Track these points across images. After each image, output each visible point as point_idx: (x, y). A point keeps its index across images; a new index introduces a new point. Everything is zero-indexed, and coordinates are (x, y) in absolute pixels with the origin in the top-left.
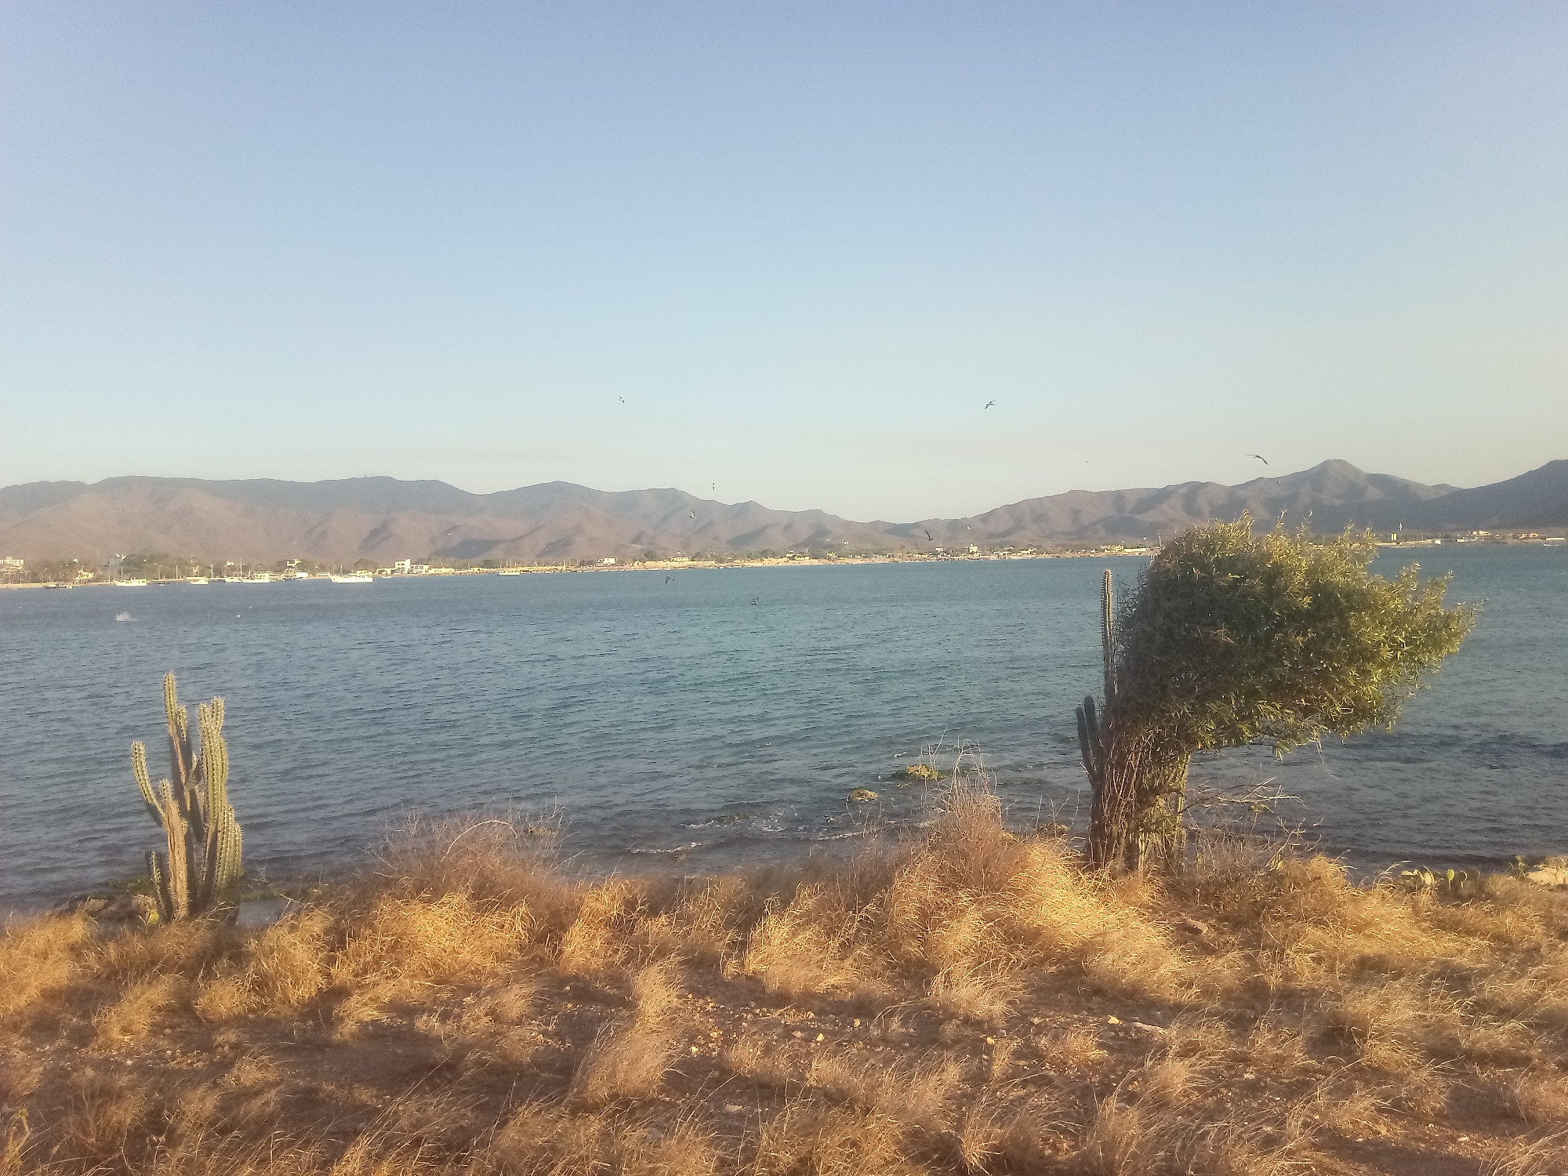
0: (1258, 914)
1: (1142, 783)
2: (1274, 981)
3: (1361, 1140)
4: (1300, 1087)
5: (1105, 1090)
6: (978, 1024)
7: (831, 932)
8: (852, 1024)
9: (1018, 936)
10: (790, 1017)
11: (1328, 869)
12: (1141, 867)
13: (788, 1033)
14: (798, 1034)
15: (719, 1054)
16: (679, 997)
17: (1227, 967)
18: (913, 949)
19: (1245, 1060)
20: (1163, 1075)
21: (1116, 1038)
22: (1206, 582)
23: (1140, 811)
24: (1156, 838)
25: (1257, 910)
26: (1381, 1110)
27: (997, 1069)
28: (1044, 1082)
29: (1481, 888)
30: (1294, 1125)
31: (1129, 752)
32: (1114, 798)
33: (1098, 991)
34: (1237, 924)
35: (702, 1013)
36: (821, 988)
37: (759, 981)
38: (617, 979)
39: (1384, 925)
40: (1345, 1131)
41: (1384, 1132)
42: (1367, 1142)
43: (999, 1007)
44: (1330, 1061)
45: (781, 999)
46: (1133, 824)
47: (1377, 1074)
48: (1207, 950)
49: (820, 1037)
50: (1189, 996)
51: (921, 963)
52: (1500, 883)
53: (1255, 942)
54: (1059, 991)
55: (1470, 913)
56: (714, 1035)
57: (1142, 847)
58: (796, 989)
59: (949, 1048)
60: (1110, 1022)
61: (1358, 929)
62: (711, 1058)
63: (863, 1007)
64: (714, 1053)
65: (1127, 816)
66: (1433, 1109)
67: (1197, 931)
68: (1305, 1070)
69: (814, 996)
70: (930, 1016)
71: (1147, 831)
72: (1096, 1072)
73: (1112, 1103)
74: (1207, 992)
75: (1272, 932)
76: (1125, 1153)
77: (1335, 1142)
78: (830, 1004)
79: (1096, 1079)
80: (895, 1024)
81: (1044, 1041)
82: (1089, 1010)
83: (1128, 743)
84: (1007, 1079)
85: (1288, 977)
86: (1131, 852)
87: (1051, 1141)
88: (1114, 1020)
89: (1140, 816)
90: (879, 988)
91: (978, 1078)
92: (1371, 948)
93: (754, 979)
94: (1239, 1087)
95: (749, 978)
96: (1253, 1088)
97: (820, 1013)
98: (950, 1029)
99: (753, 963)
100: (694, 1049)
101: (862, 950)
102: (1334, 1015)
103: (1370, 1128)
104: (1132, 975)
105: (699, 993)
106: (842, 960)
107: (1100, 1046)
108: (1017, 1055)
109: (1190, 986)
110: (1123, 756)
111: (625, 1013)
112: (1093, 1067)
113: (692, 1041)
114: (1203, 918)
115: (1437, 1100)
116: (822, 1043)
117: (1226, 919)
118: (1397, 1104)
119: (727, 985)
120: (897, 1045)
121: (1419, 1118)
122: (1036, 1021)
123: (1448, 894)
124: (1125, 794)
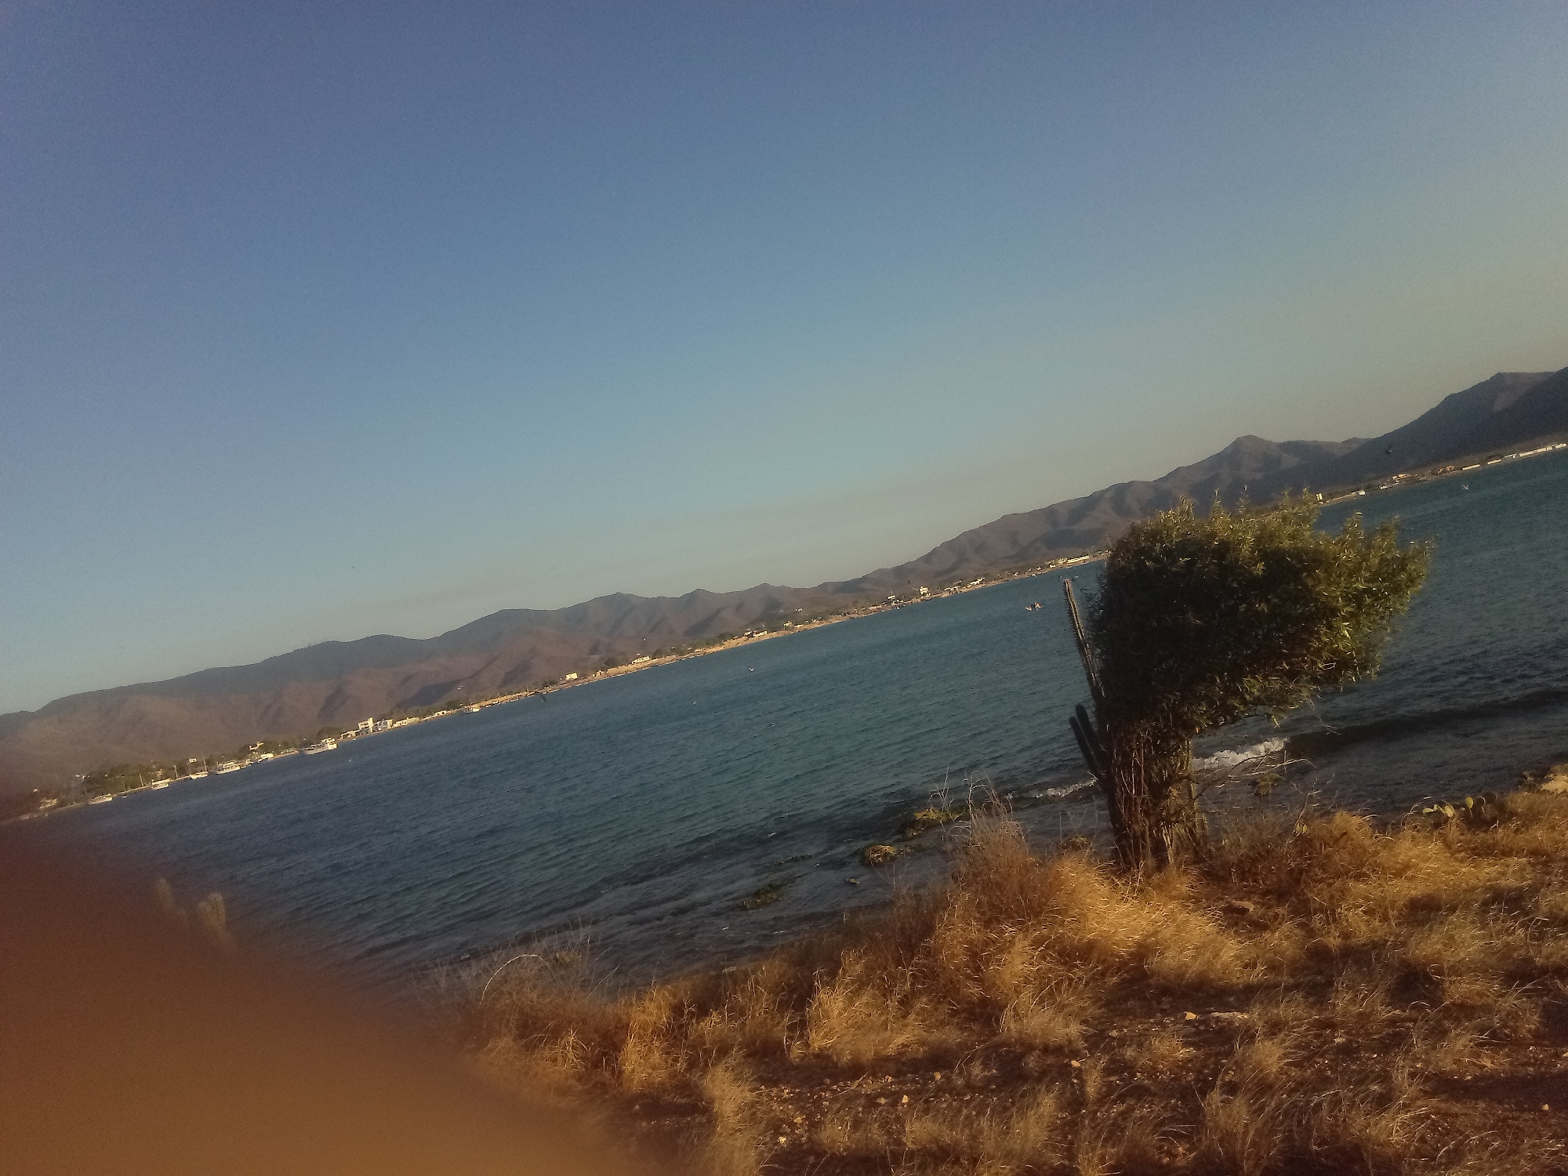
0: (1298, 881)
1: (1151, 778)
2: (1333, 941)
3: (1469, 1078)
4: (1394, 1040)
5: (1206, 1087)
6: (1058, 1050)
7: (886, 993)
8: (933, 1078)
9: (1072, 954)
10: (869, 1086)
11: (1353, 823)
12: (1171, 860)
13: (871, 1102)
14: (883, 1101)
15: (809, 1138)
16: (752, 1090)
17: (1284, 939)
18: (974, 991)
19: (1331, 1025)
20: (1256, 1058)
21: (1198, 1033)
23: (1156, 805)
24: (1179, 829)
25: (1297, 877)
26: (1481, 1045)
27: (1091, 1089)
28: (1140, 1093)
29: (1501, 808)
30: (1400, 1077)
31: (1132, 750)
32: (1128, 798)
33: (1165, 991)
34: (1281, 896)
35: (781, 1100)
36: (891, 1050)
37: (829, 1057)
38: (686, 1087)
39: (1422, 865)
40: (1452, 1072)
41: (1489, 1065)
42: (1476, 1079)
43: (1075, 1029)
44: (1414, 1007)
45: (856, 1070)
46: (1153, 820)
47: (1464, 1011)
48: (1260, 926)
49: (905, 1099)
50: (1257, 975)
51: (984, 1002)
52: (1520, 800)
53: (1303, 910)
54: (1126, 999)
55: (1501, 834)
56: (798, 1120)
57: (1167, 840)
58: (869, 1055)
59: (1039, 1080)
60: (1187, 1018)
61: (1398, 874)
62: (801, 1145)
63: (940, 1059)
64: (803, 1139)
65: (1147, 814)
66: (1530, 1031)
67: (1244, 911)
68: (1393, 1022)
69: (888, 1059)
70: (1008, 1052)
71: (1168, 823)
72: (1189, 1070)
73: (1216, 1097)
74: (1273, 967)
75: (1317, 896)
76: (1244, 1144)
77: (1444, 1085)
78: (904, 1064)
79: (1191, 1076)
80: (977, 1070)
81: (1129, 1053)
82: (1163, 1011)
84: (1102, 1100)
85: (1346, 936)
86: (1159, 849)
87: (1166, 1148)
88: (1191, 1016)
89: (1158, 810)
90: (952, 1036)
91: (1075, 1103)
92: (1417, 890)
93: (822, 1056)
94: (1334, 1053)
95: (817, 1056)
96: (1347, 1051)
97: (897, 1074)
98: (1032, 1062)
99: (818, 1041)
100: (782, 1140)
101: (922, 1003)
102: (1405, 964)
103: (1474, 1064)
104: (1195, 968)
105: (772, 1082)
106: (904, 1017)
107: (1186, 1045)
108: (1108, 1071)
109: (1255, 966)
111: (700, 1119)
112: (1184, 1065)
113: (778, 1132)
114: (1248, 895)
115: (1531, 1022)
116: (909, 1104)
117: (1267, 893)
118: (1493, 1035)
119: (797, 1068)
120: (984, 1089)
121: (1518, 1044)
122: (1114, 1033)
123: (1474, 821)
124: (1138, 792)
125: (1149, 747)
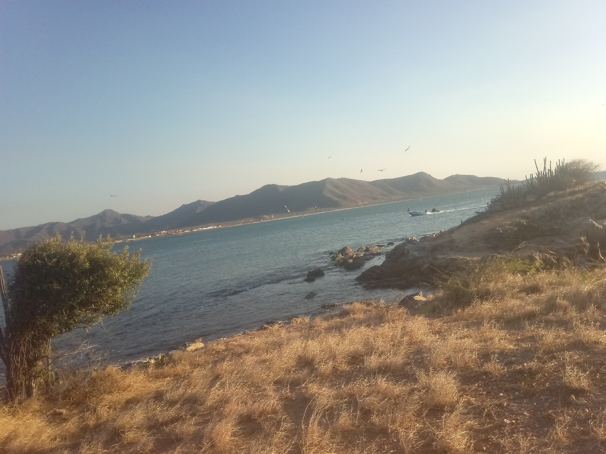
2: (92, 423)
11: (113, 369)
12: (34, 394)
17: (71, 425)
22: (44, 265)
29: (170, 357)
31: (21, 346)
34: (78, 404)
44: (112, 447)
47: (130, 445)
55: (165, 369)
57: (34, 385)
61: (125, 390)
65: (25, 374)
66: (149, 450)
67: (61, 414)
71: (35, 378)
74: (63, 439)
75: (92, 403)
83: (19, 341)
92: (130, 396)
102: (114, 429)
104: (29, 445)
110: (18, 348)
114: (64, 407)
123: (158, 365)
124: (22, 365)
125: (30, 344)
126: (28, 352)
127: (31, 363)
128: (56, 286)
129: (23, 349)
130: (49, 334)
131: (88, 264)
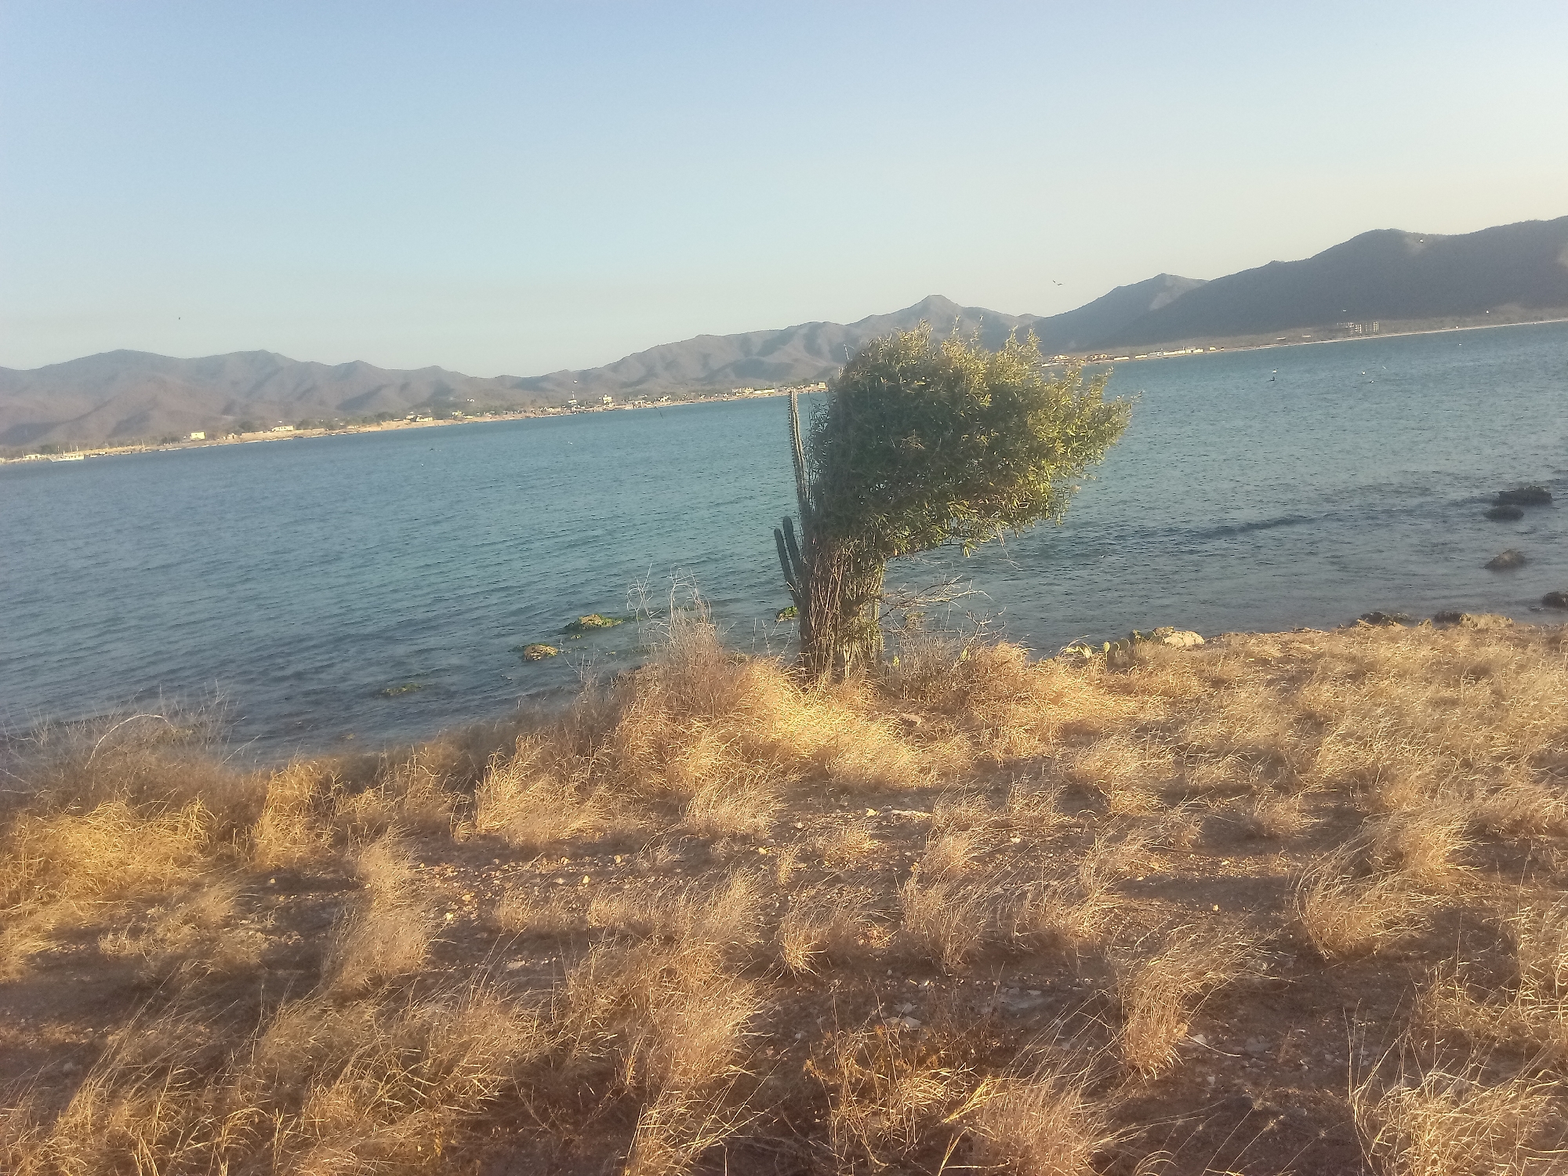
0: (963, 701)
1: (845, 594)
2: (999, 755)
3: (1141, 879)
4: (1071, 843)
6: (745, 839)
7: (563, 779)
8: (613, 861)
9: (753, 753)
10: (544, 867)
11: (1011, 653)
12: (848, 674)
13: (548, 881)
14: (561, 881)
15: (479, 916)
16: (411, 868)
17: (955, 750)
18: (656, 780)
19: (1008, 826)
20: (943, 852)
21: (879, 827)
22: (895, 391)
24: (856, 647)
25: (962, 697)
26: (1151, 850)
31: (832, 566)
33: (844, 790)
34: (949, 712)
35: (443, 879)
36: (565, 835)
37: (496, 839)
38: (334, 864)
40: (1126, 873)
41: (1157, 868)
42: (1147, 879)
43: (762, 821)
44: (1081, 815)
45: (528, 852)
46: (839, 635)
47: (1129, 822)
48: (929, 738)
49: (586, 880)
50: (929, 780)
51: (664, 793)
53: (970, 726)
54: (806, 795)
55: (1135, 676)
56: (467, 898)
57: (846, 656)
58: (542, 837)
59: (726, 865)
60: (868, 814)
61: (1054, 701)
62: (471, 922)
63: (619, 844)
64: (472, 916)
65: (835, 628)
66: (1190, 841)
67: (913, 723)
68: (1062, 827)
69: (563, 842)
70: (690, 840)
72: (874, 860)
73: (911, 884)
75: (979, 714)
77: (1126, 886)
78: (579, 847)
79: (877, 867)
80: (663, 855)
81: (820, 842)
82: (842, 807)
83: (831, 557)
84: (792, 884)
85: (1010, 751)
87: (861, 932)
88: (871, 812)
89: (845, 625)
90: (631, 823)
91: (766, 887)
92: (1071, 716)
93: (488, 837)
94: (1013, 851)
95: (484, 837)
96: (1024, 850)
97: (574, 856)
98: (720, 849)
99: (486, 822)
100: (449, 916)
101: (601, 789)
102: (1071, 777)
103: (1145, 866)
104: (873, 771)
105: (431, 861)
106: (580, 803)
107: (872, 837)
109: (927, 772)
110: (827, 571)
111: (353, 895)
112: (870, 856)
113: (443, 912)
114: (916, 710)
116: (590, 885)
117: (932, 710)
119: (460, 848)
120: (668, 871)
121: (1181, 852)
122: (800, 825)
123: (1112, 664)
124: (831, 607)
125: (849, 565)
126: (845, 583)
127: (849, 608)
128: (915, 443)
129: (836, 574)
130: (887, 548)
131: (988, 397)
